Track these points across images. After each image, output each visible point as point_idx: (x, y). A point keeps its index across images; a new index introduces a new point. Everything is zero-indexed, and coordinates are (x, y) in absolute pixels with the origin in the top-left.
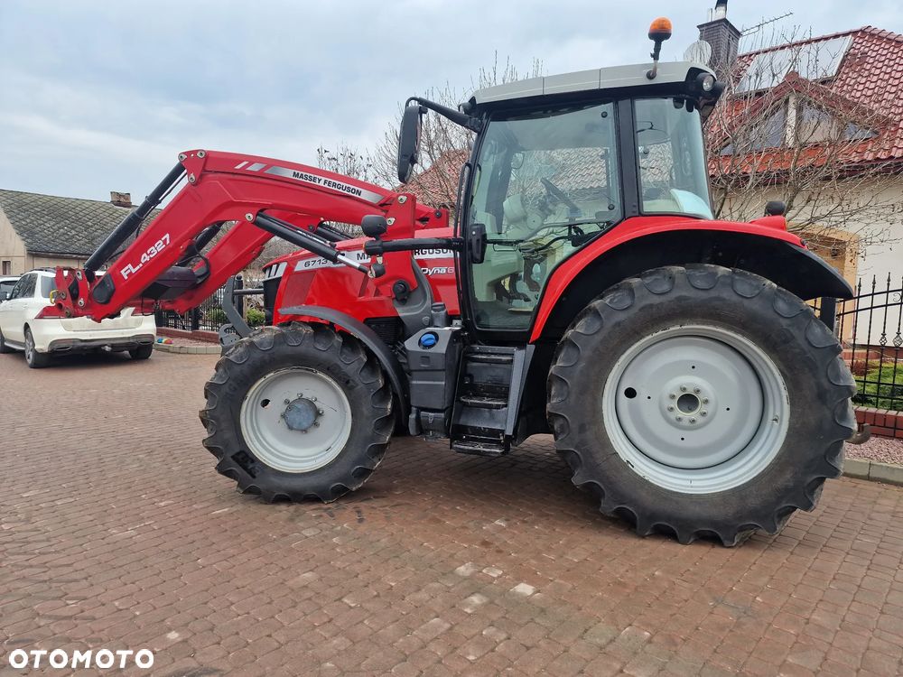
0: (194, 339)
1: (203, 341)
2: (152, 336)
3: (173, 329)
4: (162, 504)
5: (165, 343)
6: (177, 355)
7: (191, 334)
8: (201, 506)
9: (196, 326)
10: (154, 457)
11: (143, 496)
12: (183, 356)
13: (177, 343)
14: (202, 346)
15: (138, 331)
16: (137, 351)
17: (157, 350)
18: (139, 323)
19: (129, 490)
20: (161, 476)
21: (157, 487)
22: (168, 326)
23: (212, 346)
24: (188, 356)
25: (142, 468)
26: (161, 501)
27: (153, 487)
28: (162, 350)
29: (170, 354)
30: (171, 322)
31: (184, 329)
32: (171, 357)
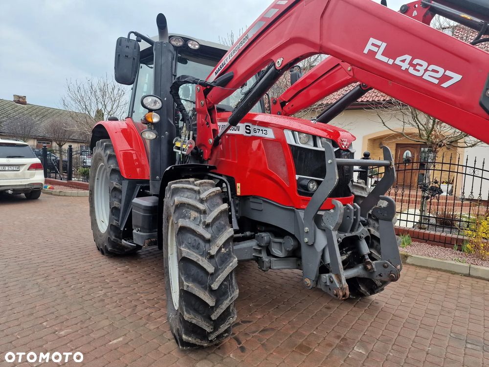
0: (68, 186)
1: (74, 188)
2: (41, 184)
3: (54, 180)
4: (62, 333)
5: (49, 188)
6: (57, 197)
7: (67, 183)
8: (98, 335)
9: (70, 178)
10: (50, 281)
11: (45, 324)
12: (62, 197)
13: (57, 189)
14: (75, 191)
15: (31, 181)
16: (31, 194)
17: (44, 193)
18: (33, 175)
19: (32, 317)
20: (59, 301)
21: (56, 314)
22: (50, 177)
23: (81, 192)
24: (65, 197)
25: (41, 293)
26: (61, 330)
27: (53, 313)
28: (47, 193)
29: (52, 196)
30: (53, 175)
31: (61, 179)
32: (53, 198)
